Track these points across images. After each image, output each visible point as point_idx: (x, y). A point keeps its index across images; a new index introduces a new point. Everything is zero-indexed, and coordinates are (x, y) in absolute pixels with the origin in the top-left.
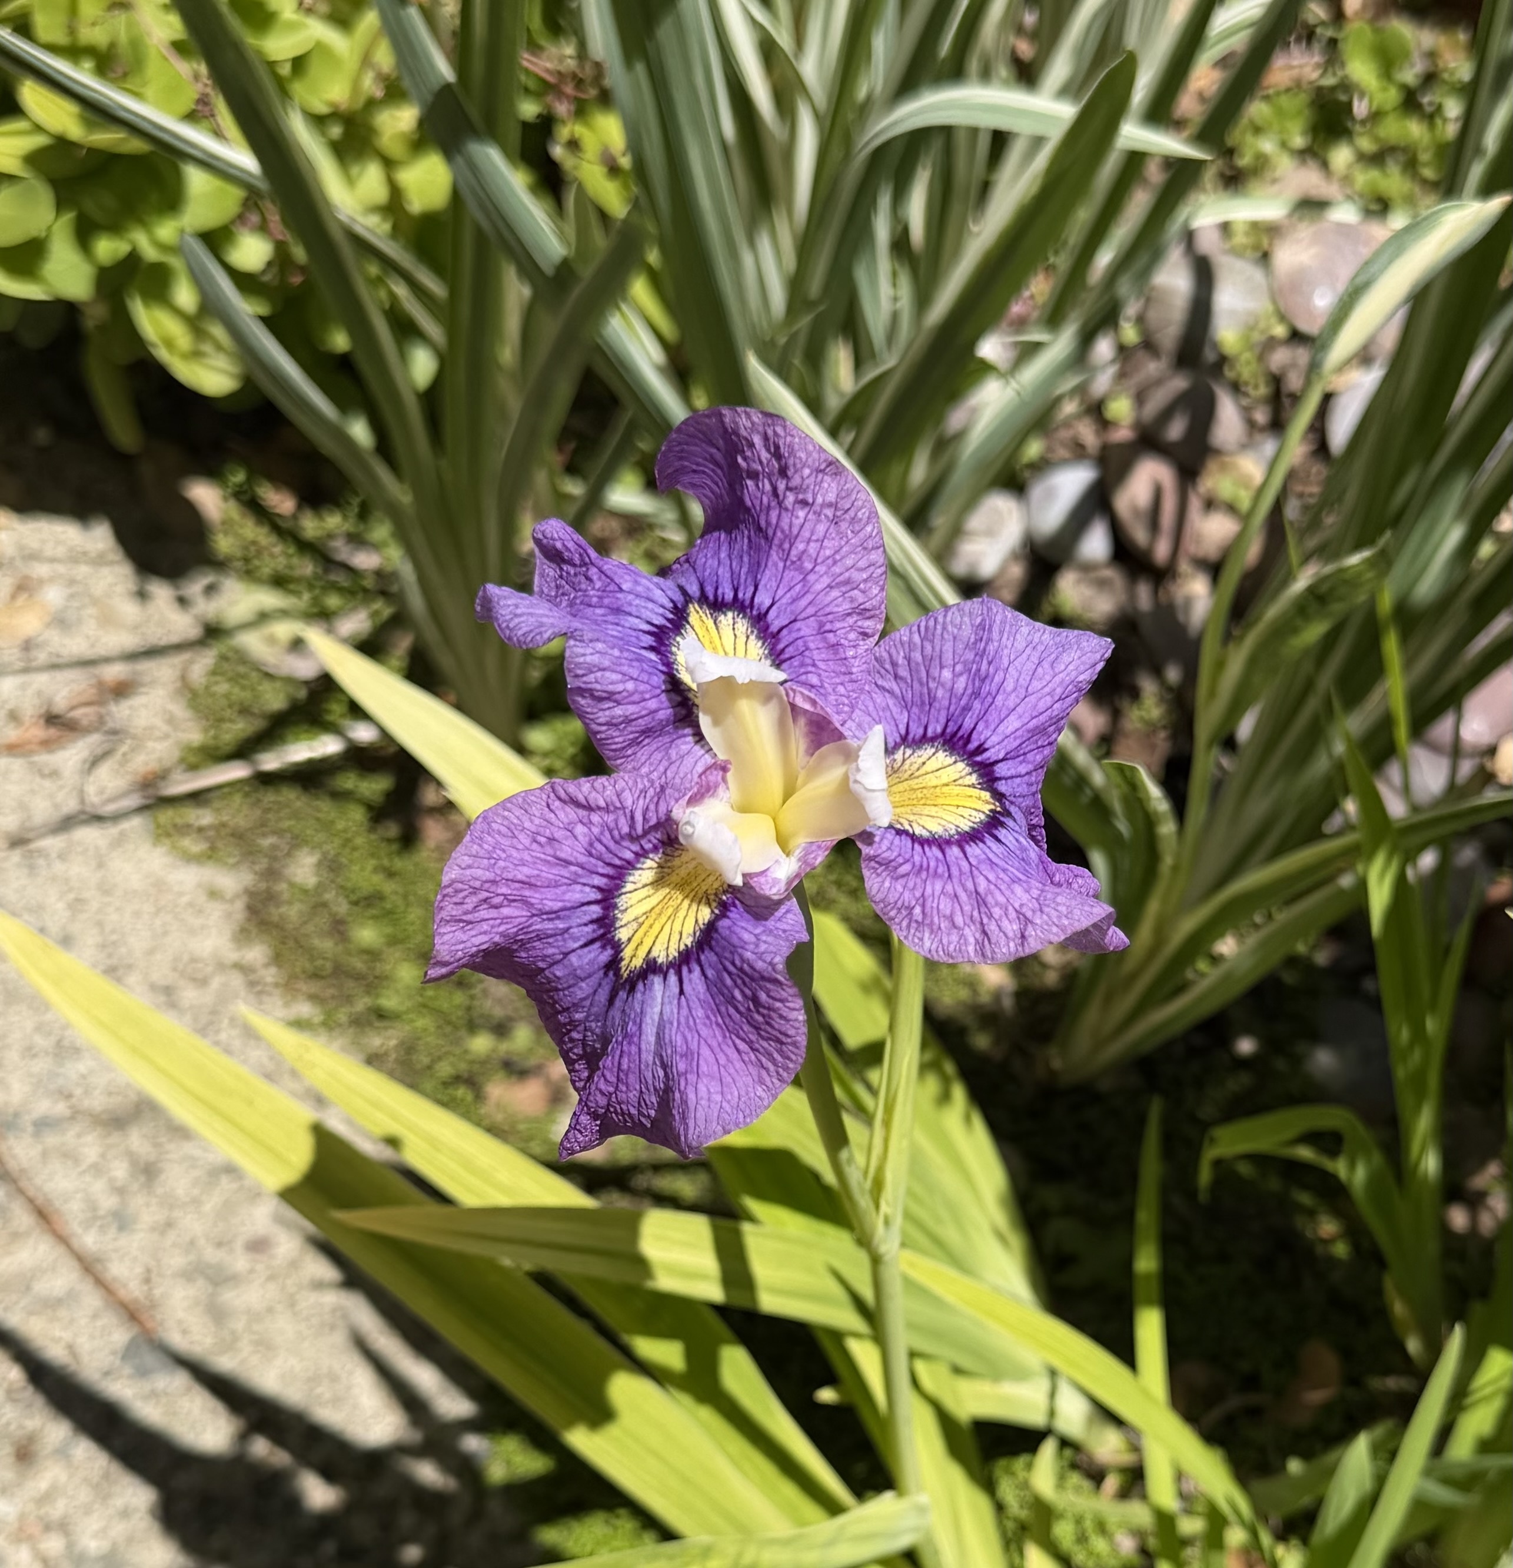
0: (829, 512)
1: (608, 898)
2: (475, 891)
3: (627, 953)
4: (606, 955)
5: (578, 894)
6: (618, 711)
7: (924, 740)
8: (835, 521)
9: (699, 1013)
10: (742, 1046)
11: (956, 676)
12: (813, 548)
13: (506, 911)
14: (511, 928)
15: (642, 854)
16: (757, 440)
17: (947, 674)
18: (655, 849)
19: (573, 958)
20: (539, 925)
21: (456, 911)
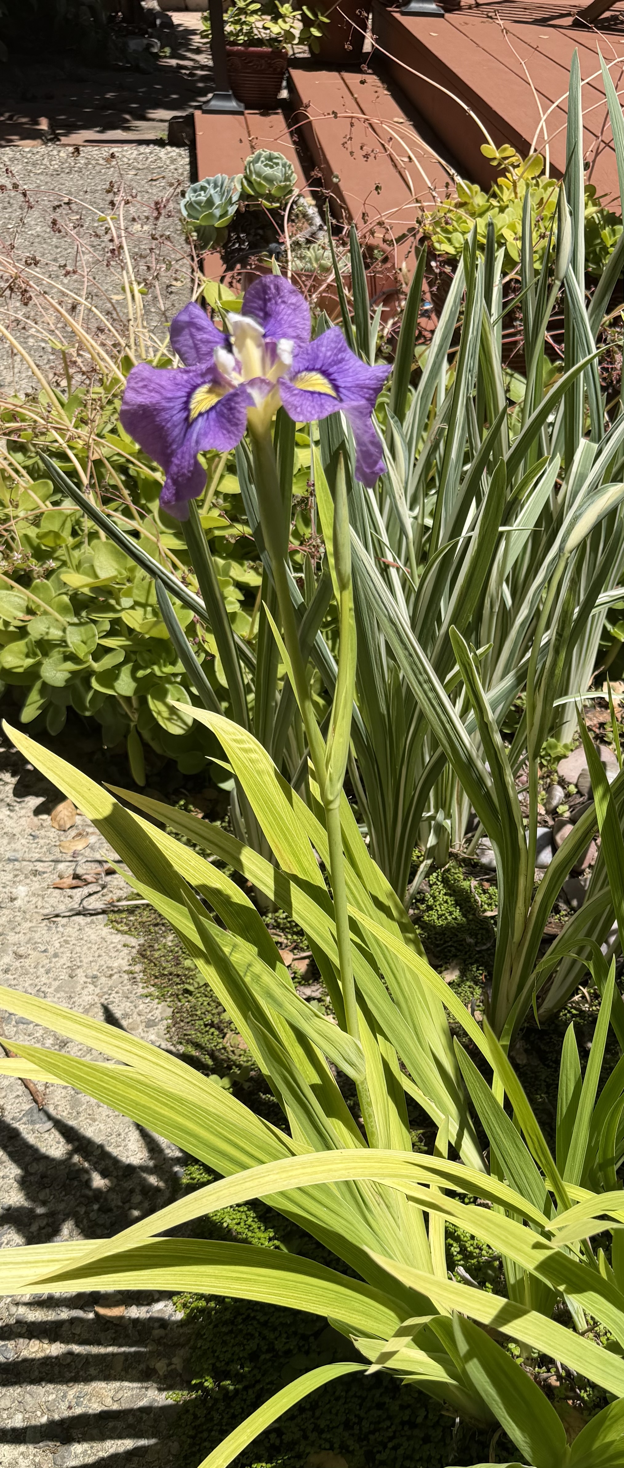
0: (292, 307)
1: (189, 395)
2: (143, 380)
3: (192, 413)
4: (185, 415)
5: (179, 394)
6: (205, 336)
7: (313, 369)
8: (294, 310)
9: (212, 423)
10: (225, 432)
11: (327, 350)
12: (285, 317)
13: (152, 394)
14: (154, 401)
15: (204, 383)
16: (272, 286)
17: (324, 349)
18: (209, 382)
19: (175, 418)
20: (165, 404)
21: (135, 386)
